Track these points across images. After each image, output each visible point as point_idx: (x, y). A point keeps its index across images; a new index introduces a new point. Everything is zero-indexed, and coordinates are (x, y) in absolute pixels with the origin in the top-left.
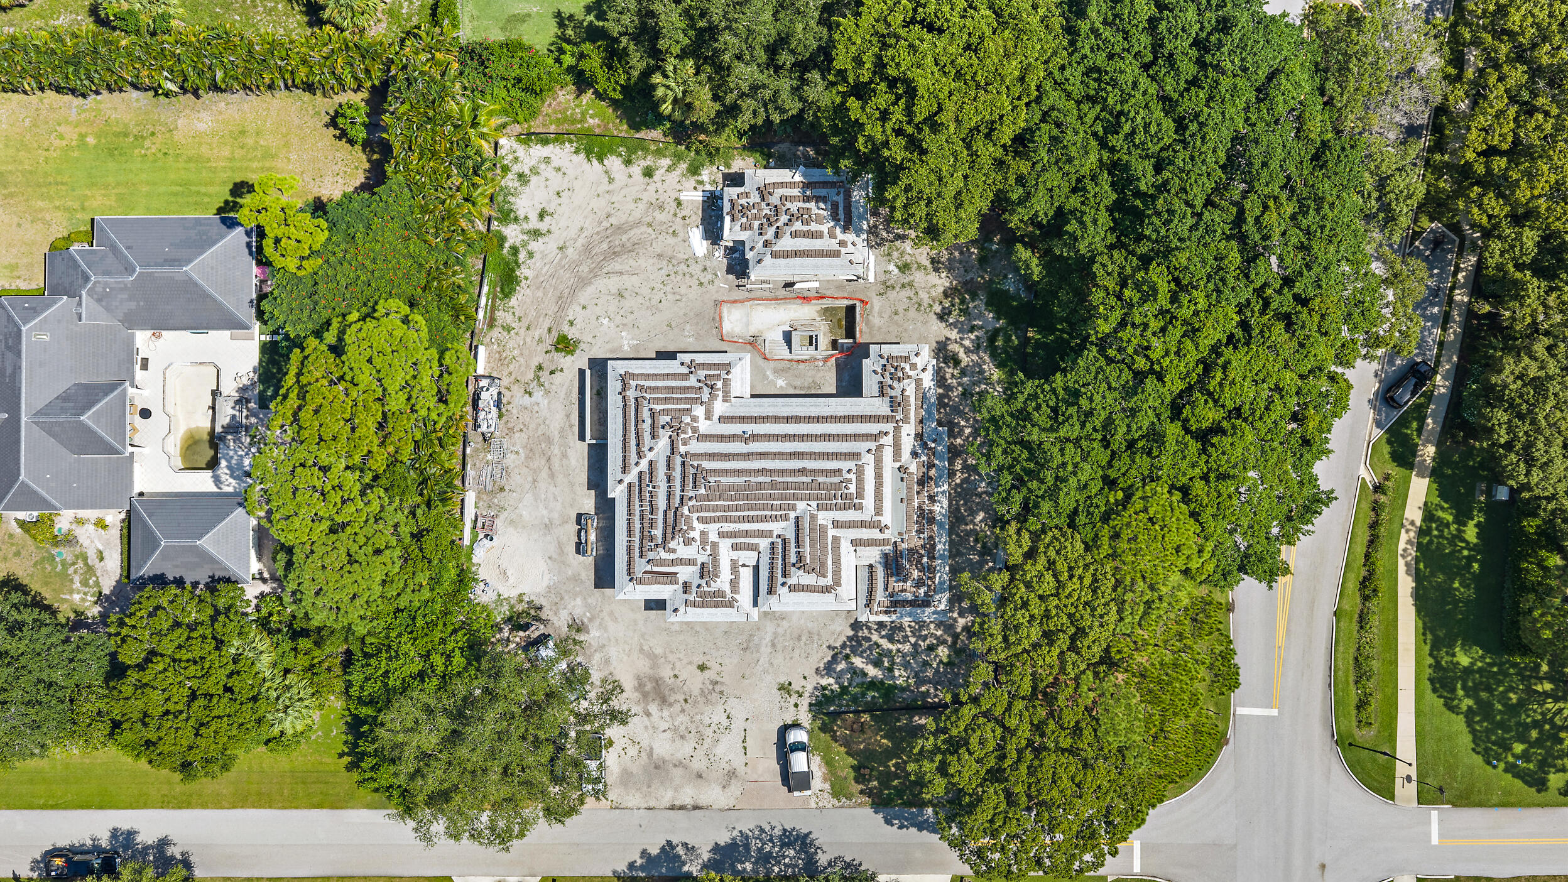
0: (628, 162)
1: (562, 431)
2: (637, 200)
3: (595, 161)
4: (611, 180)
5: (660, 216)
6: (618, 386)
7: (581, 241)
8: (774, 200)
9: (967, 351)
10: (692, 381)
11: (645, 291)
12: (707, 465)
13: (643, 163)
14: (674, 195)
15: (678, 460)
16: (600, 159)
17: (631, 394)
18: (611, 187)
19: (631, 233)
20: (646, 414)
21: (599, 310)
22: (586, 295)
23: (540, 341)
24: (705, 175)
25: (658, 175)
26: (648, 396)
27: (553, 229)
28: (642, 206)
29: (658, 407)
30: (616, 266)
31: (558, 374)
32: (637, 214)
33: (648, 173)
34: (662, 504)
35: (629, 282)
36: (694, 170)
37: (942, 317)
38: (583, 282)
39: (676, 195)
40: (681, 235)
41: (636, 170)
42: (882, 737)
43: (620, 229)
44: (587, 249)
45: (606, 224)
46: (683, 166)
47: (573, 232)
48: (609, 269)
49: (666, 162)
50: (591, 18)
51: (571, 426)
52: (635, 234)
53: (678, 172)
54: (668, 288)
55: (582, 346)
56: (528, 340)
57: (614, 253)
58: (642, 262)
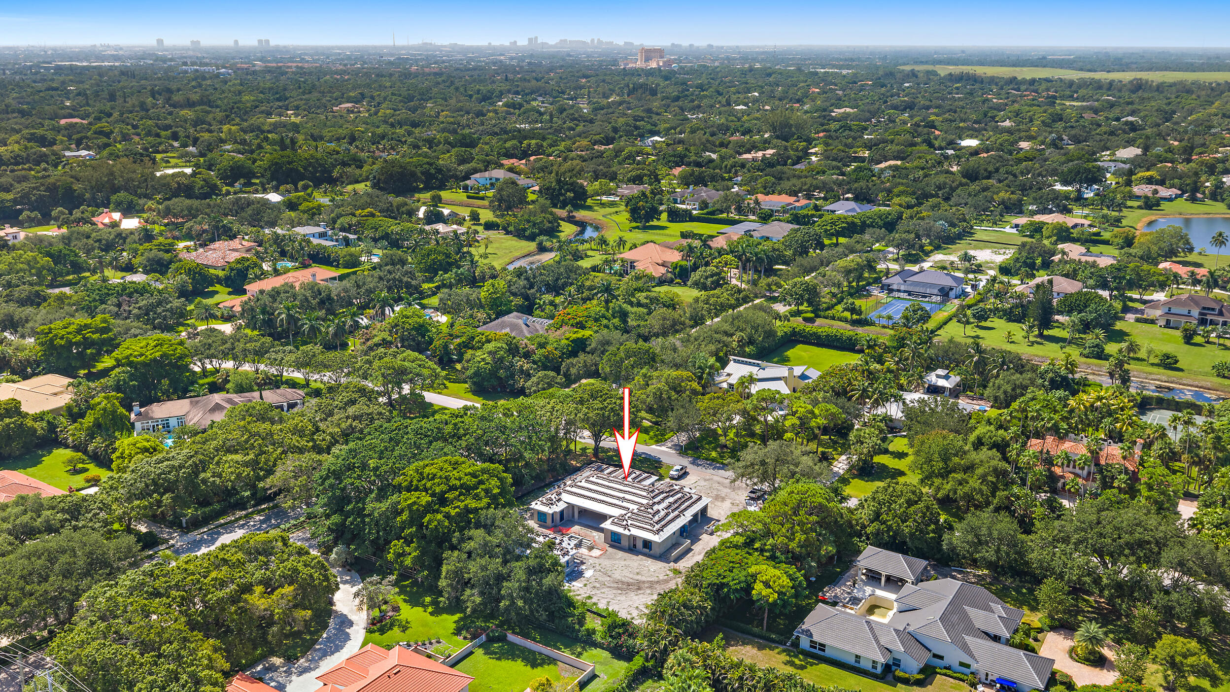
0: (595, 604)
2: (603, 593)
3: (611, 609)
4: (609, 602)
5: (597, 585)
6: (661, 533)
7: (639, 592)
10: (630, 522)
11: (626, 571)
12: (644, 494)
13: (589, 601)
14: (585, 588)
16: (607, 609)
17: (657, 527)
18: (611, 600)
20: (656, 518)
21: (652, 573)
22: (654, 579)
25: (585, 596)
29: (650, 516)
30: (631, 580)
32: (608, 589)
33: (590, 597)
34: (671, 500)
35: (631, 576)
38: (651, 582)
40: (594, 577)
41: (594, 600)
43: (619, 589)
44: (639, 589)
45: (625, 592)
47: (642, 595)
48: (636, 581)
49: (578, 598)
52: (614, 585)
54: (615, 568)
55: (668, 568)
57: (629, 584)
58: (619, 578)
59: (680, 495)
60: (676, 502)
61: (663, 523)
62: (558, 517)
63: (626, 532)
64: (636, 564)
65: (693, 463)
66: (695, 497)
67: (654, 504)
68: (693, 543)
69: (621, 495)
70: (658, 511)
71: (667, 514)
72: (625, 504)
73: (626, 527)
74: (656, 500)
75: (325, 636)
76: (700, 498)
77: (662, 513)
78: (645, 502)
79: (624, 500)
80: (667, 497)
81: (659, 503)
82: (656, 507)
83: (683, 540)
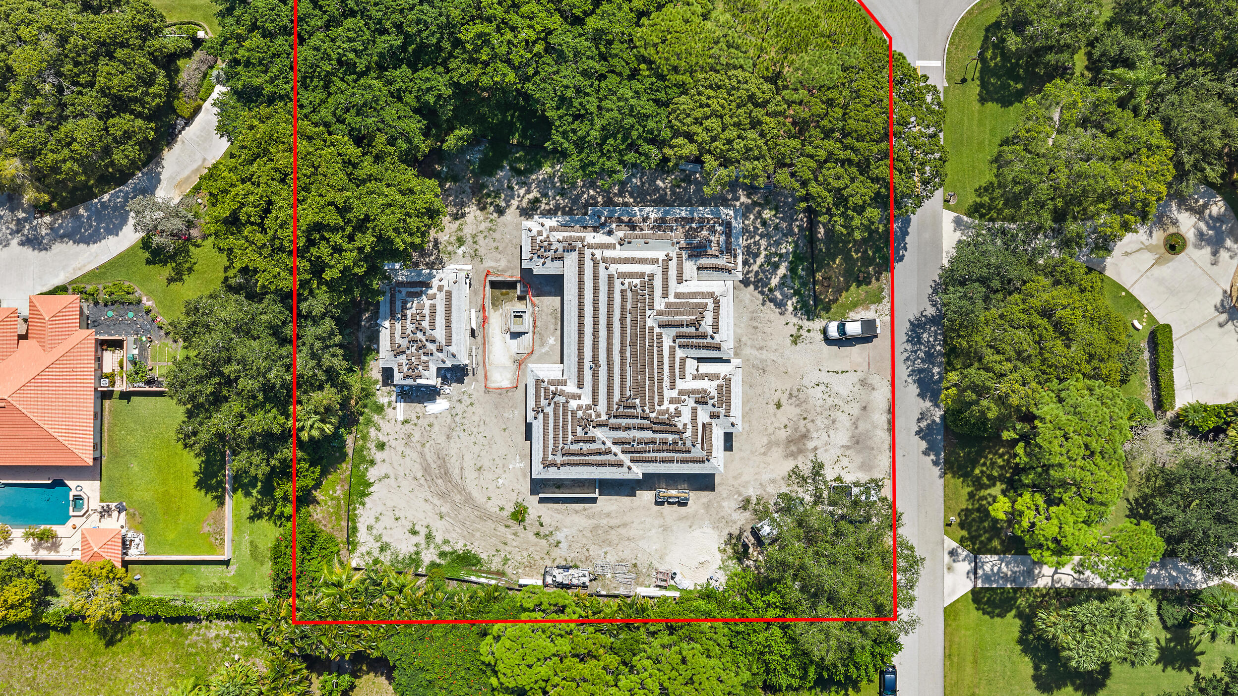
0: (372, 463)
1: (588, 517)
2: (403, 455)
3: (371, 489)
4: (387, 476)
5: (417, 436)
6: (553, 469)
7: (436, 501)
8: (404, 343)
9: (528, 192)
10: (550, 410)
11: (476, 449)
12: (616, 397)
13: (374, 450)
14: (399, 425)
15: (613, 421)
16: (369, 485)
17: (559, 459)
18: (392, 476)
19: (430, 460)
20: (575, 447)
21: (492, 487)
22: (479, 497)
23: (515, 534)
24: (383, 400)
25: (383, 438)
26: (561, 446)
27: (425, 524)
28: (408, 451)
29: (570, 437)
30: (455, 473)
31: (542, 520)
32: (415, 456)
33: (381, 446)
34: (647, 435)
35: (469, 462)
36: (380, 409)
38: (469, 499)
39: (399, 424)
40: (432, 420)
41: (379, 456)
42: (834, 262)
43: (426, 469)
44: (442, 496)
45: (422, 481)
46: (376, 418)
47: (428, 507)
48: (458, 478)
49: (373, 432)
50: (254, 492)
51: (585, 509)
52: (430, 457)
53: (381, 422)
54: (475, 430)
55: (520, 500)
56: (515, 544)
58: (453, 452)
64: (502, 451)
69: (602, 357)
72: (588, 375)
73: (537, 410)
75: (106, 197)
79: (595, 366)
81: (615, 429)
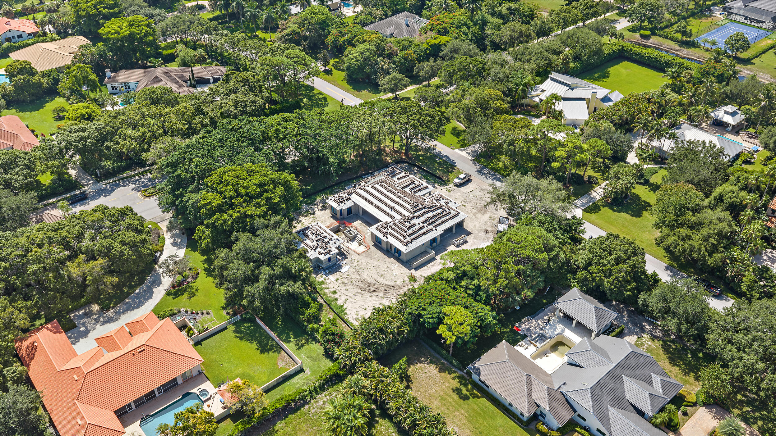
0: (336, 299)
1: (438, 265)
2: (347, 290)
3: (345, 307)
4: (347, 300)
5: (346, 281)
6: (410, 245)
7: (375, 294)
9: (318, 205)
10: (390, 230)
11: (374, 271)
12: (409, 207)
13: (333, 296)
14: (336, 282)
16: (342, 306)
17: (408, 239)
18: (349, 298)
20: (410, 231)
22: (392, 283)
24: (321, 279)
25: (332, 290)
26: (405, 234)
29: (406, 229)
30: (374, 282)
32: (352, 287)
33: (335, 292)
35: (375, 277)
36: (323, 283)
37: (314, 214)
38: (388, 286)
40: (347, 274)
41: (336, 296)
43: (360, 288)
44: (376, 291)
45: (363, 292)
46: (323, 286)
47: (374, 298)
48: (377, 283)
49: (326, 291)
50: (291, 339)
51: (435, 264)
52: (359, 284)
53: (327, 286)
55: (408, 275)
57: (370, 285)
58: (366, 277)
59: (439, 211)
60: (434, 217)
61: (414, 236)
62: (345, 213)
63: (384, 239)
64: (385, 266)
65: (480, 172)
66: (453, 213)
67: (413, 218)
68: (437, 254)
69: (392, 204)
70: (414, 225)
71: (421, 229)
72: (393, 213)
73: (385, 234)
74: (415, 215)
75: (137, 291)
76: (457, 214)
77: (417, 227)
78: (407, 214)
79: (393, 209)
80: (427, 212)
81: (418, 217)
82: (412, 222)
83: (429, 250)
